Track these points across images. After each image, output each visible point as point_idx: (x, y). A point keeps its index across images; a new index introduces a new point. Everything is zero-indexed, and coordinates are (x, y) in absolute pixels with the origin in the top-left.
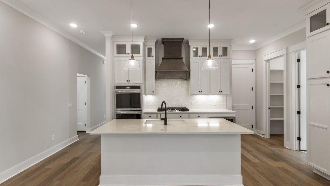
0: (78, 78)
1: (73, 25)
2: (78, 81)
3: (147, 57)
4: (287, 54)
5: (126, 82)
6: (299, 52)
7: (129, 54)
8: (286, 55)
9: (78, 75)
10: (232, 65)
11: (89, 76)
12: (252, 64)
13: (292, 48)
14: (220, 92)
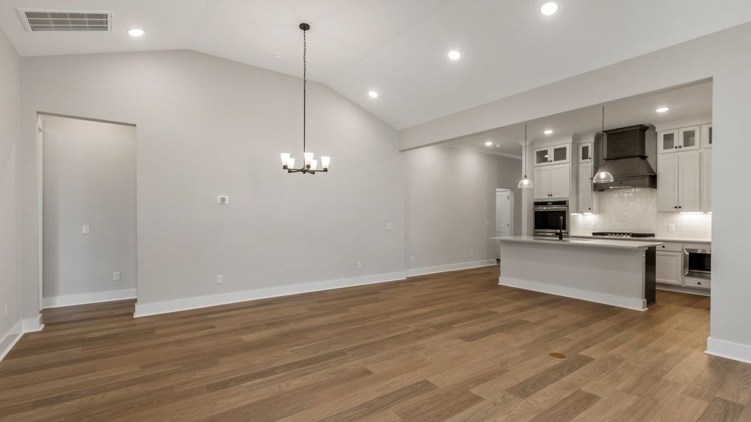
0: (497, 194)
1: (489, 144)
2: (497, 197)
3: (581, 161)
5: (547, 197)
7: (553, 161)
9: (497, 190)
11: (512, 190)
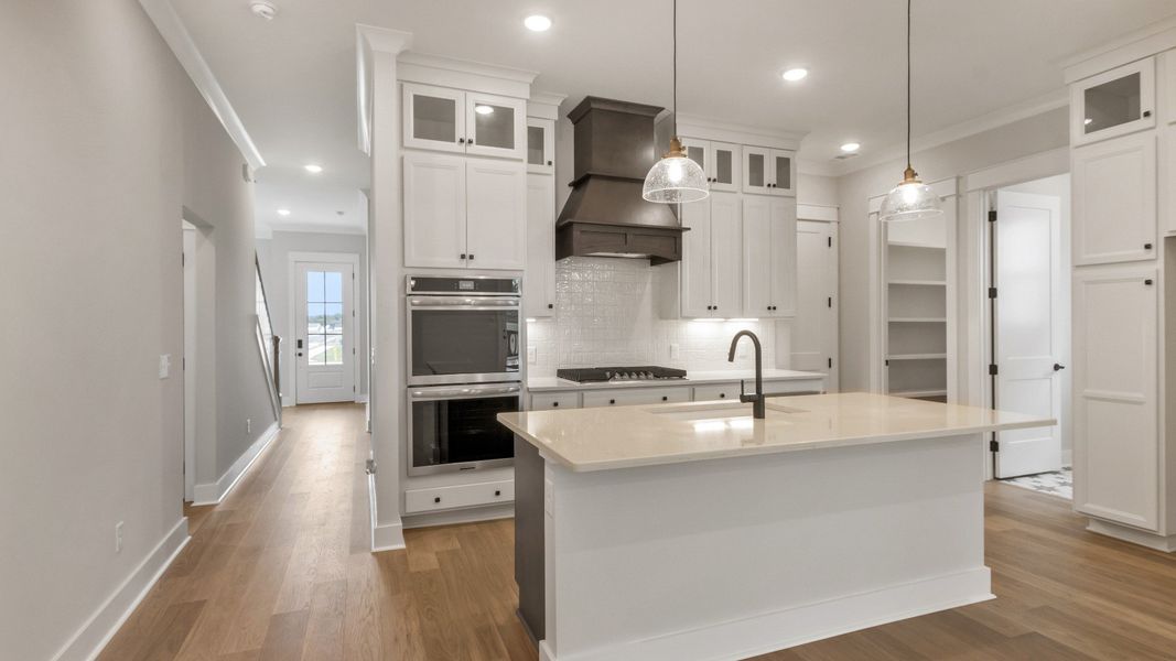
4: (958, 195)
5: (456, 262)
6: (992, 192)
7: (470, 142)
8: (954, 198)
10: (799, 223)
11: (205, 228)
12: (828, 222)
13: (975, 180)
14: (769, 308)
